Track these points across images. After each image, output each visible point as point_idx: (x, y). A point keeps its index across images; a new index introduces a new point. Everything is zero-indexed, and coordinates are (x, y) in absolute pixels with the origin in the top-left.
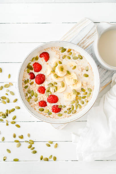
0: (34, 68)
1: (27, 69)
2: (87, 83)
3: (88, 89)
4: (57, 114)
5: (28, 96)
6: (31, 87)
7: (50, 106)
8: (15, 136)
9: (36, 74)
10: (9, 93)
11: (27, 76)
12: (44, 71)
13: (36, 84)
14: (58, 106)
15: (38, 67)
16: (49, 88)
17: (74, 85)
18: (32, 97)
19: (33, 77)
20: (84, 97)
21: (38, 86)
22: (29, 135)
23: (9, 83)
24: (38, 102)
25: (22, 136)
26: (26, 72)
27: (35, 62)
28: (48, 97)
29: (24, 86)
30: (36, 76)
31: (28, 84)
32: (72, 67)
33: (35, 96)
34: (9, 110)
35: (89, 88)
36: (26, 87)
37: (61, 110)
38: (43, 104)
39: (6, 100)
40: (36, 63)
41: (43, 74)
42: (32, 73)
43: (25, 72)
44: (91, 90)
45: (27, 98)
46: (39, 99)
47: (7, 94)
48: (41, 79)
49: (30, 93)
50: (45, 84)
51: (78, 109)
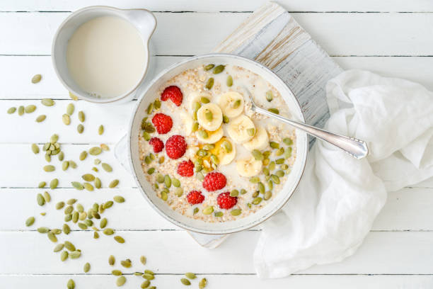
0: (156, 128)
1: (142, 132)
2: (277, 128)
3: (285, 140)
4: (230, 210)
5: (158, 189)
6: (161, 168)
7: (211, 198)
9: (165, 138)
10: (100, 167)
11: (146, 149)
12: (179, 127)
13: (171, 159)
14: (229, 193)
15: (165, 123)
16: (201, 160)
17: (251, 140)
18: (170, 189)
19: (159, 146)
20: (281, 161)
21: (175, 163)
22: (144, 260)
23: (102, 145)
24: (184, 196)
26: (143, 139)
27: (155, 113)
28: (203, 181)
29: (146, 170)
30: (165, 143)
31: (154, 164)
32: (233, 103)
33: (175, 185)
34: (100, 204)
35: (285, 137)
36: (151, 172)
37: (238, 200)
38: (196, 198)
39: (93, 183)
40: (157, 115)
41: (178, 134)
42: (156, 138)
43: (140, 141)
44: (289, 142)
45: (159, 192)
46: (185, 189)
47: (96, 170)
48: (179, 147)
49: (162, 182)
50: (190, 154)
51: (275, 186)
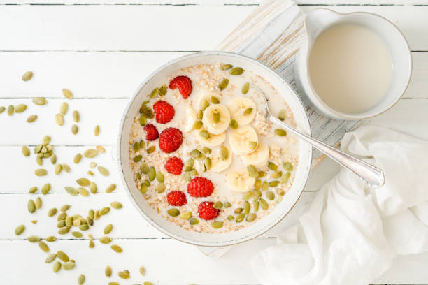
0: (155, 114)
1: (140, 115)
2: (281, 150)
3: (285, 164)
4: (210, 222)
5: (142, 179)
6: (149, 158)
7: (193, 204)
8: (109, 273)
9: (161, 128)
10: (95, 171)
11: (139, 133)
12: (180, 122)
13: (161, 152)
14: (213, 203)
15: (166, 112)
16: (192, 161)
17: (250, 154)
18: (152, 183)
19: (153, 134)
20: (274, 184)
21: (166, 156)
22: (143, 271)
23: (98, 147)
24: (165, 194)
25: (128, 272)
26: (138, 122)
27: (158, 99)
28: (188, 182)
29: (133, 156)
30: (160, 132)
31: (142, 152)
32: (243, 110)
33: (159, 180)
34: (95, 211)
35: (285, 161)
36: (137, 159)
37: (220, 213)
38: (177, 199)
39: (88, 188)
40: (160, 102)
41: (176, 127)
42: (152, 125)
43: (135, 124)
44: (290, 167)
45: (139, 184)
46: (168, 187)
47: (92, 174)
48: (173, 140)
49: (146, 173)
50: (183, 153)
51: (261, 210)
